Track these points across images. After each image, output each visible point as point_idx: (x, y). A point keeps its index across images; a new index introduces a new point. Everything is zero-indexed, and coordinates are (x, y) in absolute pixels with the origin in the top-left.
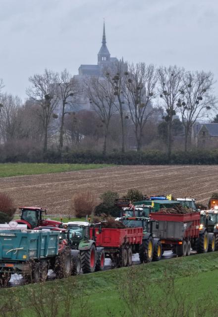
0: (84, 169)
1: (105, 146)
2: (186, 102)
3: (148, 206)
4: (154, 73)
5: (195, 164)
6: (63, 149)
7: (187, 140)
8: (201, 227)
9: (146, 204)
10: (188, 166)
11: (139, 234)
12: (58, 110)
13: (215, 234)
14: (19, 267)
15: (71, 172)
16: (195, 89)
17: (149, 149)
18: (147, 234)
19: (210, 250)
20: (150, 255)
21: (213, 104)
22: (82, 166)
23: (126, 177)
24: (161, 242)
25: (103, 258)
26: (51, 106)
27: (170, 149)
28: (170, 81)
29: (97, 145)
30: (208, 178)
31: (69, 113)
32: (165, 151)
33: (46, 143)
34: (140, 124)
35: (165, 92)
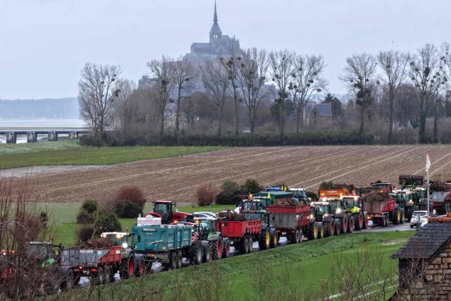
0: (200, 152)
1: (220, 129)
2: (297, 85)
3: (265, 197)
4: (266, 57)
5: (307, 145)
6: (180, 132)
7: (299, 120)
8: (312, 217)
9: (263, 195)
10: (300, 147)
11: (258, 225)
12: (174, 94)
13: (324, 222)
14: (160, 256)
15: (188, 156)
16: (305, 73)
17: (263, 130)
18: (264, 225)
19: (319, 236)
20: (268, 243)
21: (323, 87)
22: (198, 148)
23: (242, 160)
24: (277, 231)
25: (228, 247)
26: (167, 90)
27: (282, 131)
28: (282, 65)
29: (212, 127)
30: (319, 161)
31: (186, 98)
32: (277, 132)
33: (162, 127)
34: (254, 107)
35: (277, 76)
